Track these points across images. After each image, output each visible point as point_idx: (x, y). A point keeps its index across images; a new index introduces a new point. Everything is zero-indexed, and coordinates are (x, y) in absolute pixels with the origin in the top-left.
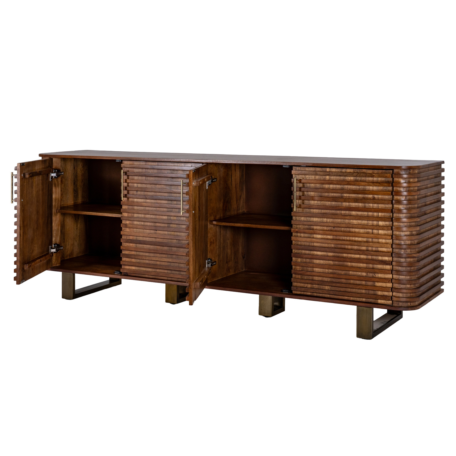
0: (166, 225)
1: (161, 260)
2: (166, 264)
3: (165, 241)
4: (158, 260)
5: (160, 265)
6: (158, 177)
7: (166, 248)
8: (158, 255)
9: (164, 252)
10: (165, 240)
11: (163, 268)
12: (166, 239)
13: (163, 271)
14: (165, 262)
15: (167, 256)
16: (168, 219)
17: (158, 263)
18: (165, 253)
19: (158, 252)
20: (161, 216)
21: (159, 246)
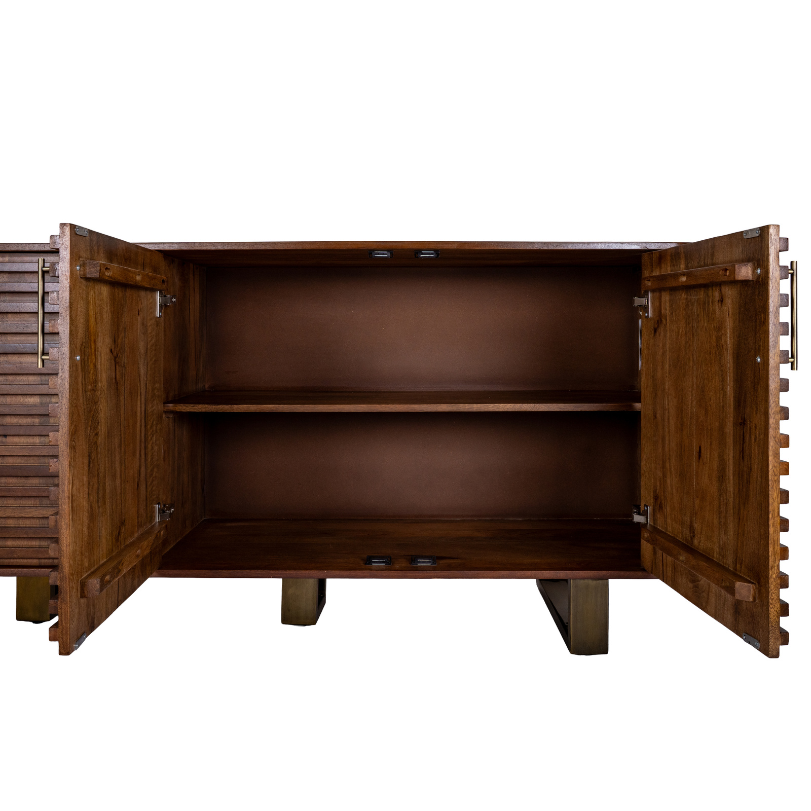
0: (37, 420)
1: (20, 515)
2: (36, 523)
3: (32, 462)
4: (12, 515)
5: (18, 528)
6: (11, 295)
7: (35, 481)
8: (11, 502)
9: (30, 494)
10: (31, 460)
11: (26, 536)
12: (36, 458)
13: (25, 543)
14: (32, 520)
15: (37, 502)
16: (42, 405)
17: (11, 523)
18: (34, 494)
19: (12, 494)
20: (20, 397)
21: (13, 476)
